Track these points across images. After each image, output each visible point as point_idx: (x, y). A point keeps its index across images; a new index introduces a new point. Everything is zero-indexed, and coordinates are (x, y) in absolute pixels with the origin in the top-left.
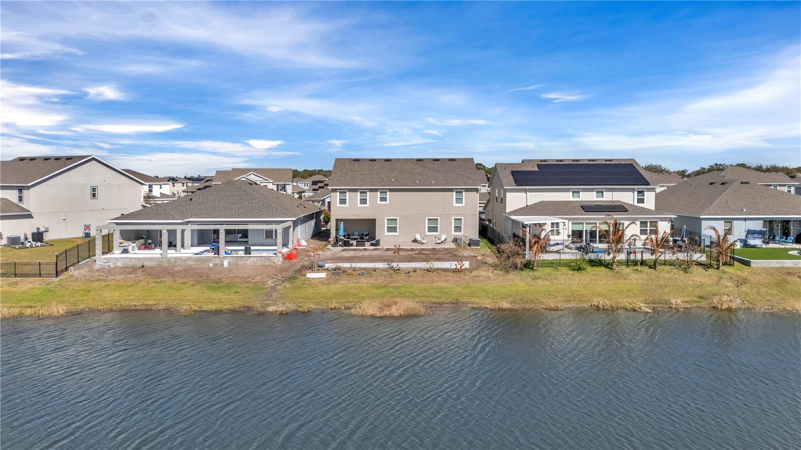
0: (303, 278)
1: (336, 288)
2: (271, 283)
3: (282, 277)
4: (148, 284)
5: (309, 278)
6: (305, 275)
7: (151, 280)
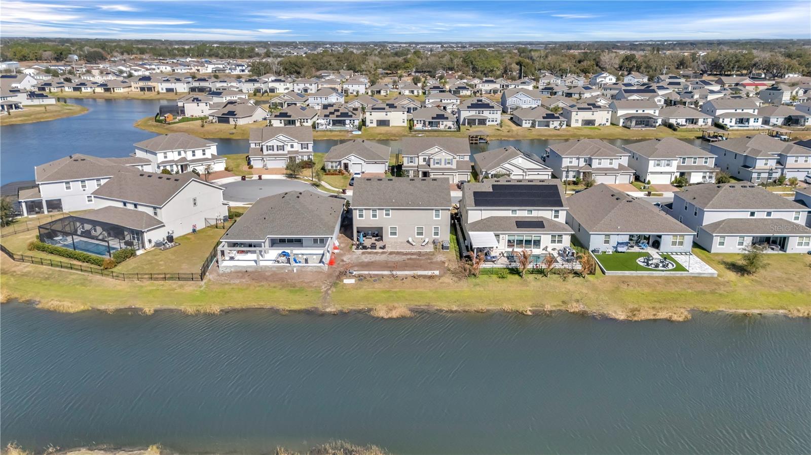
0: (342, 283)
1: (361, 292)
2: (325, 288)
3: (330, 283)
4: (255, 287)
5: (345, 284)
6: (343, 281)
7: (256, 284)
